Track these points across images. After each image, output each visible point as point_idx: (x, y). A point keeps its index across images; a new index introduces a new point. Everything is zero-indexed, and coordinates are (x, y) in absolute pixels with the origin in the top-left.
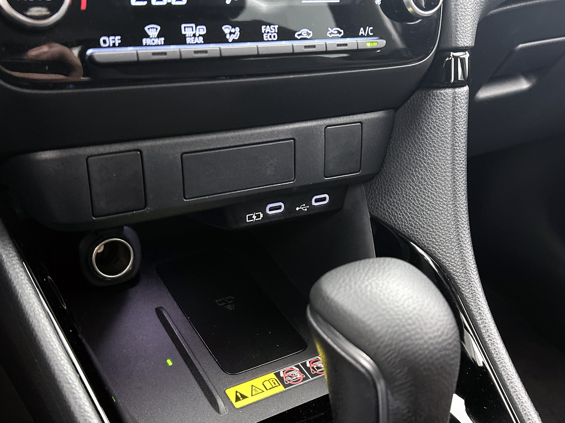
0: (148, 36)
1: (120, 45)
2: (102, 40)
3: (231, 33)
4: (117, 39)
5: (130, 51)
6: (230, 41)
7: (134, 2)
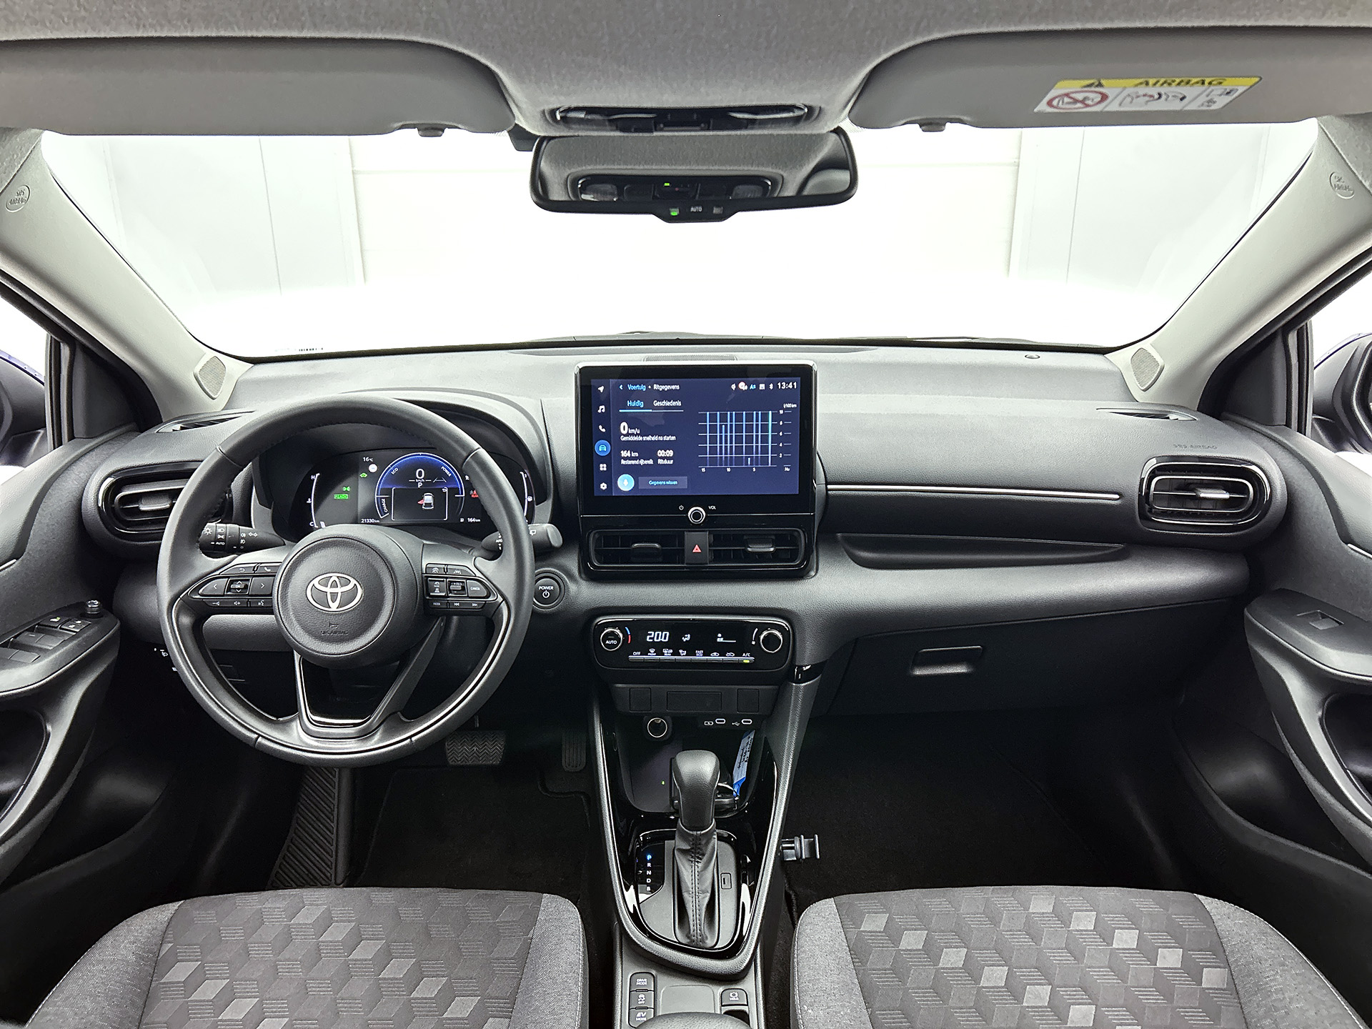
0: (650, 653)
1: (639, 655)
2: (633, 653)
3: (683, 653)
4: (639, 653)
5: (643, 657)
6: (682, 655)
7: (648, 640)
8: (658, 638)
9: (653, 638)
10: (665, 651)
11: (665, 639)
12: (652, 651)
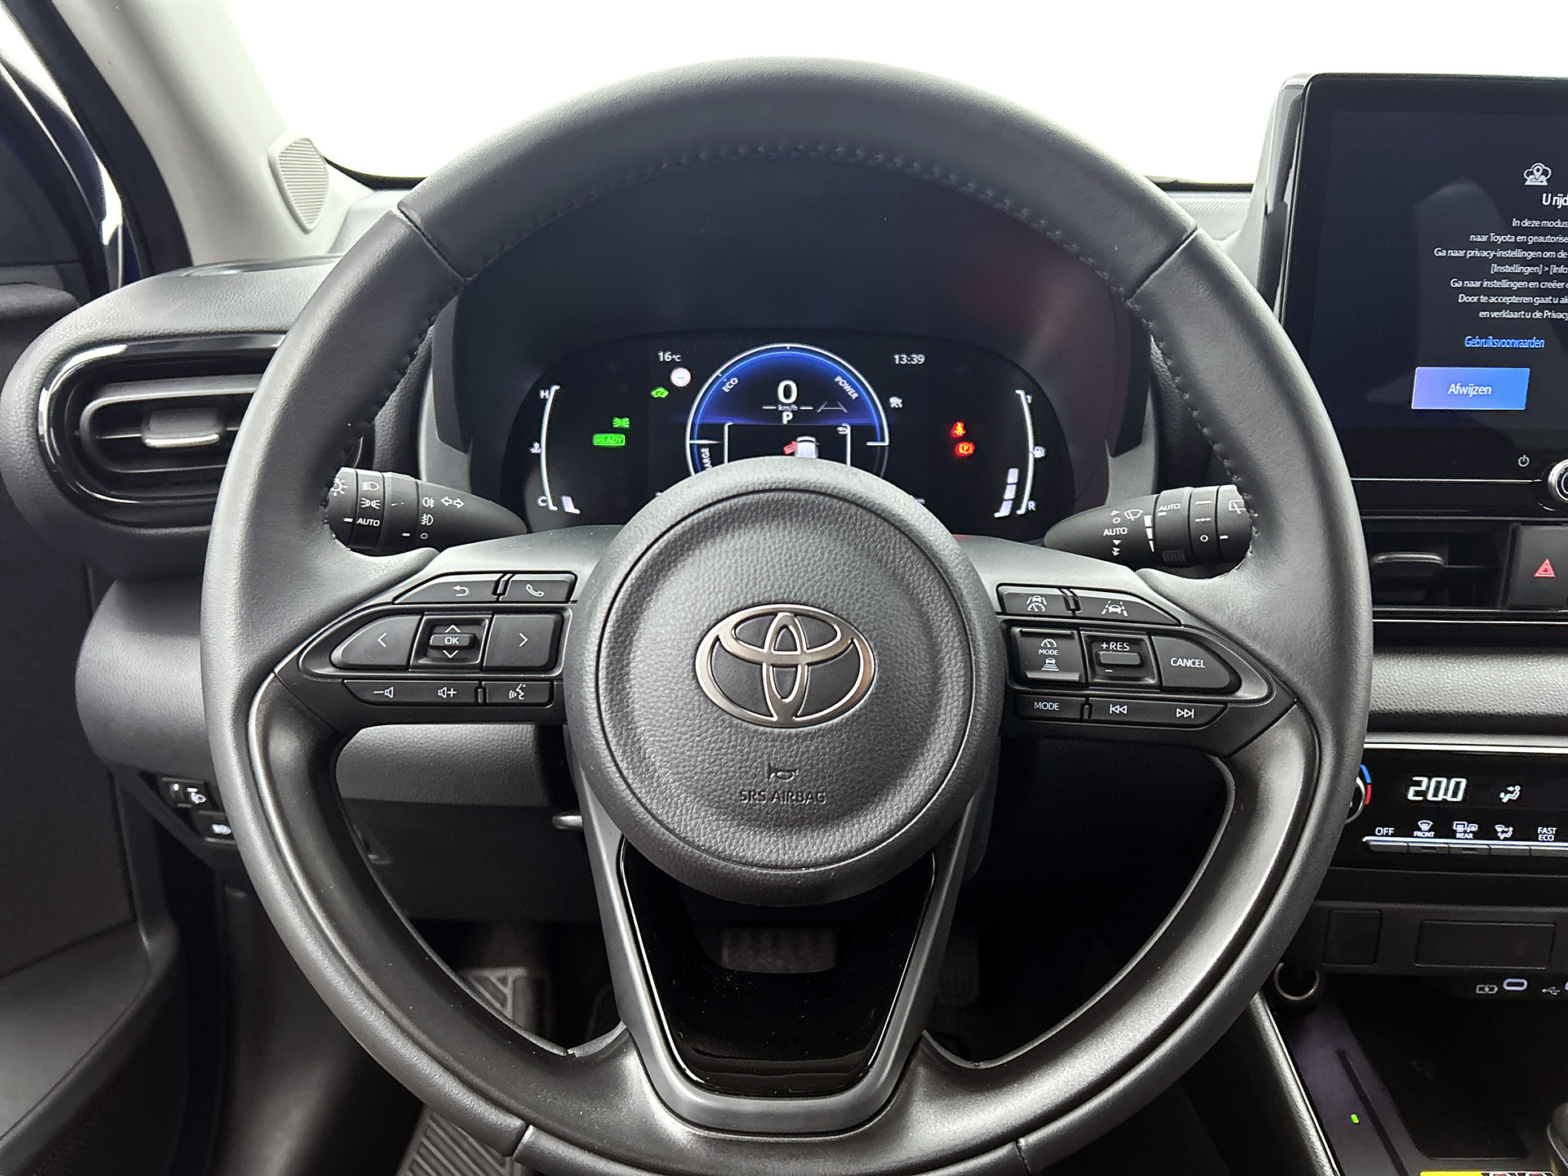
0: (1420, 830)
1: (1393, 835)
2: (1377, 829)
3: (1503, 832)
4: (1391, 830)
5: (1401, 841)
6: (1501, 838)
7: (1411, 796)
8: (1435, 795)
9: (1424, 794)
10: (1459, 827)
11: (1455, 795)
12: (1425, 825)
